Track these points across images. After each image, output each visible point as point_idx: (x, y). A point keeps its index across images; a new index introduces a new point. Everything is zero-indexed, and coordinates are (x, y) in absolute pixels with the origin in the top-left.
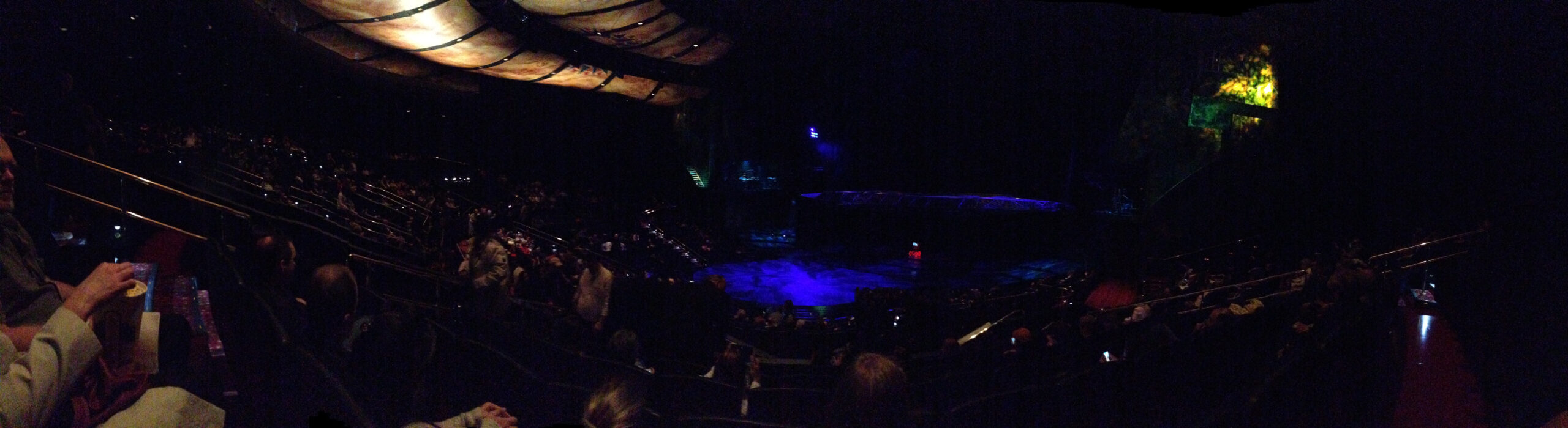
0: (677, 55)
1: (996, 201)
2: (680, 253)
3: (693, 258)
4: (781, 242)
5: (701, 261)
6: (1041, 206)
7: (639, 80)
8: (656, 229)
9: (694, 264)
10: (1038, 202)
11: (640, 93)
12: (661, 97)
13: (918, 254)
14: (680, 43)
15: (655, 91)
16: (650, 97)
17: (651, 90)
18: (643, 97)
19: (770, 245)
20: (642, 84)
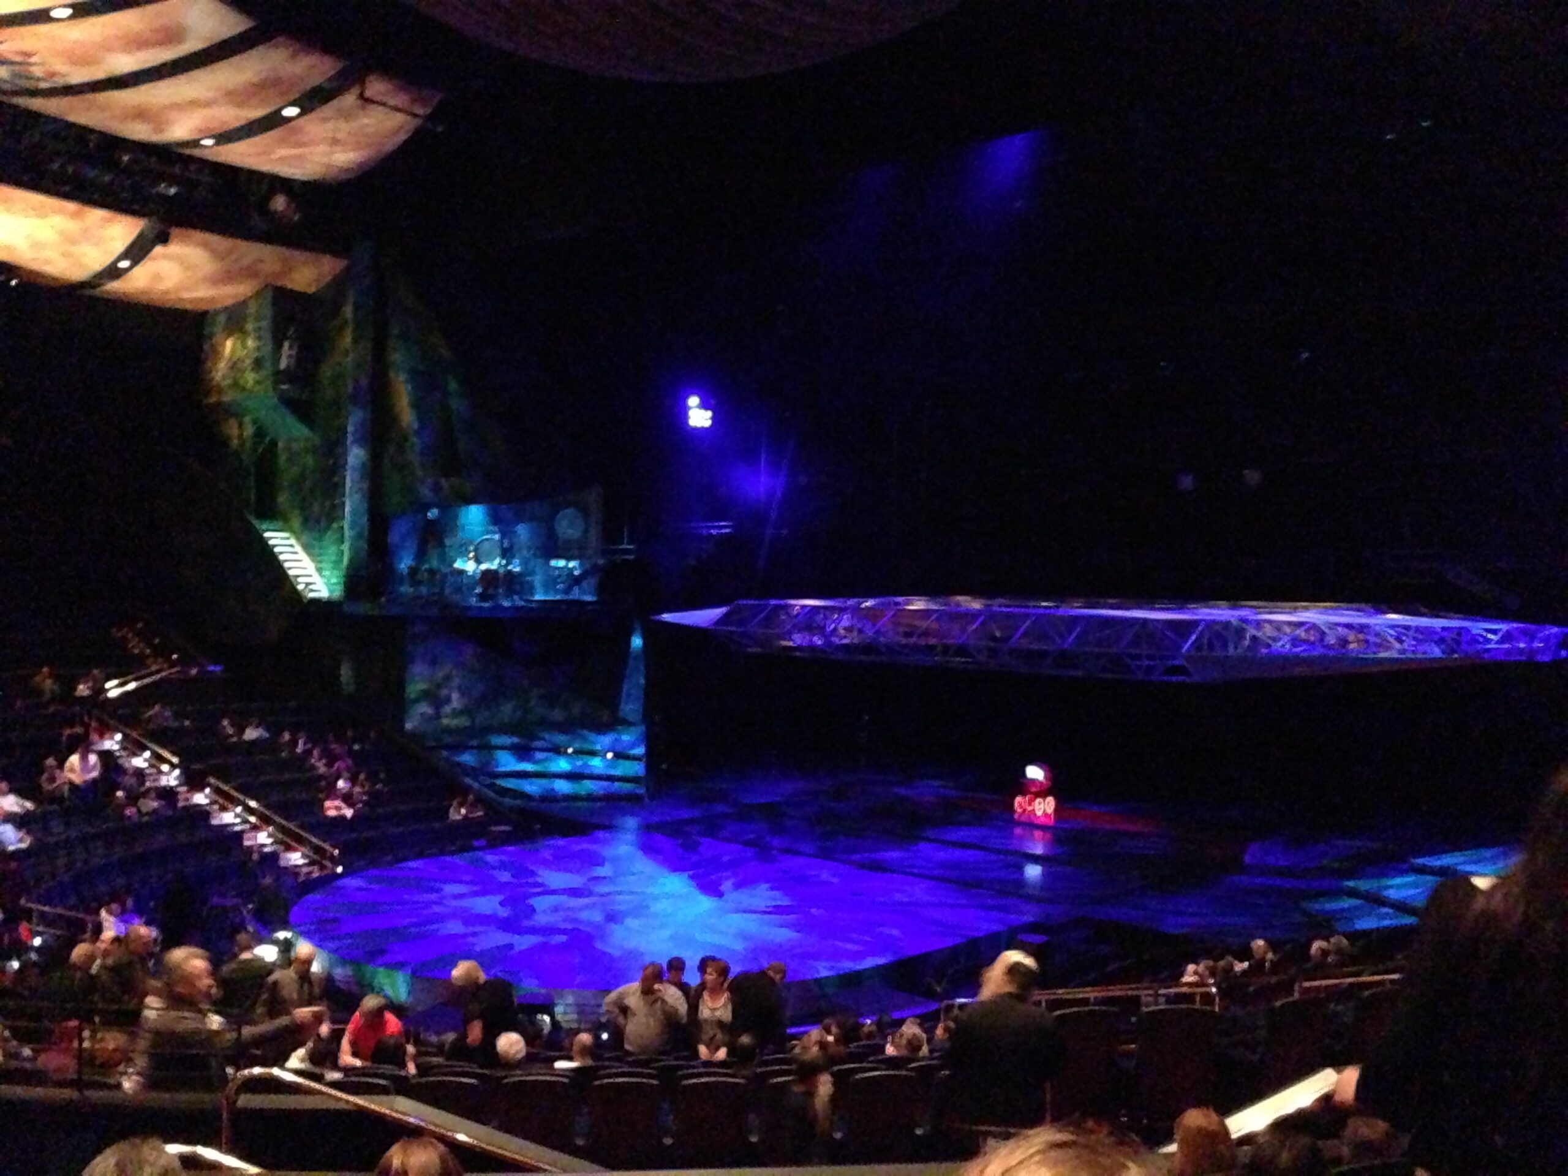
0: (225, 137)
1: (1314, 627)
2: (239, 835)
3: (289, 848)
4: (599, 778)
5: (318, 856)
6: (1489, 641)
7: (55, 212)
8: (144, 748)
9: (294, 871)
10: (1478, 627)
11: (66, 255)
12: (157, 277)
13: (1045, 807)
14: (235, 97)
15: (137, 252)
16: (112, 272)
17: (120, 246)
18: (77, 274)
19: (563, 787)
20: (71, 226)
